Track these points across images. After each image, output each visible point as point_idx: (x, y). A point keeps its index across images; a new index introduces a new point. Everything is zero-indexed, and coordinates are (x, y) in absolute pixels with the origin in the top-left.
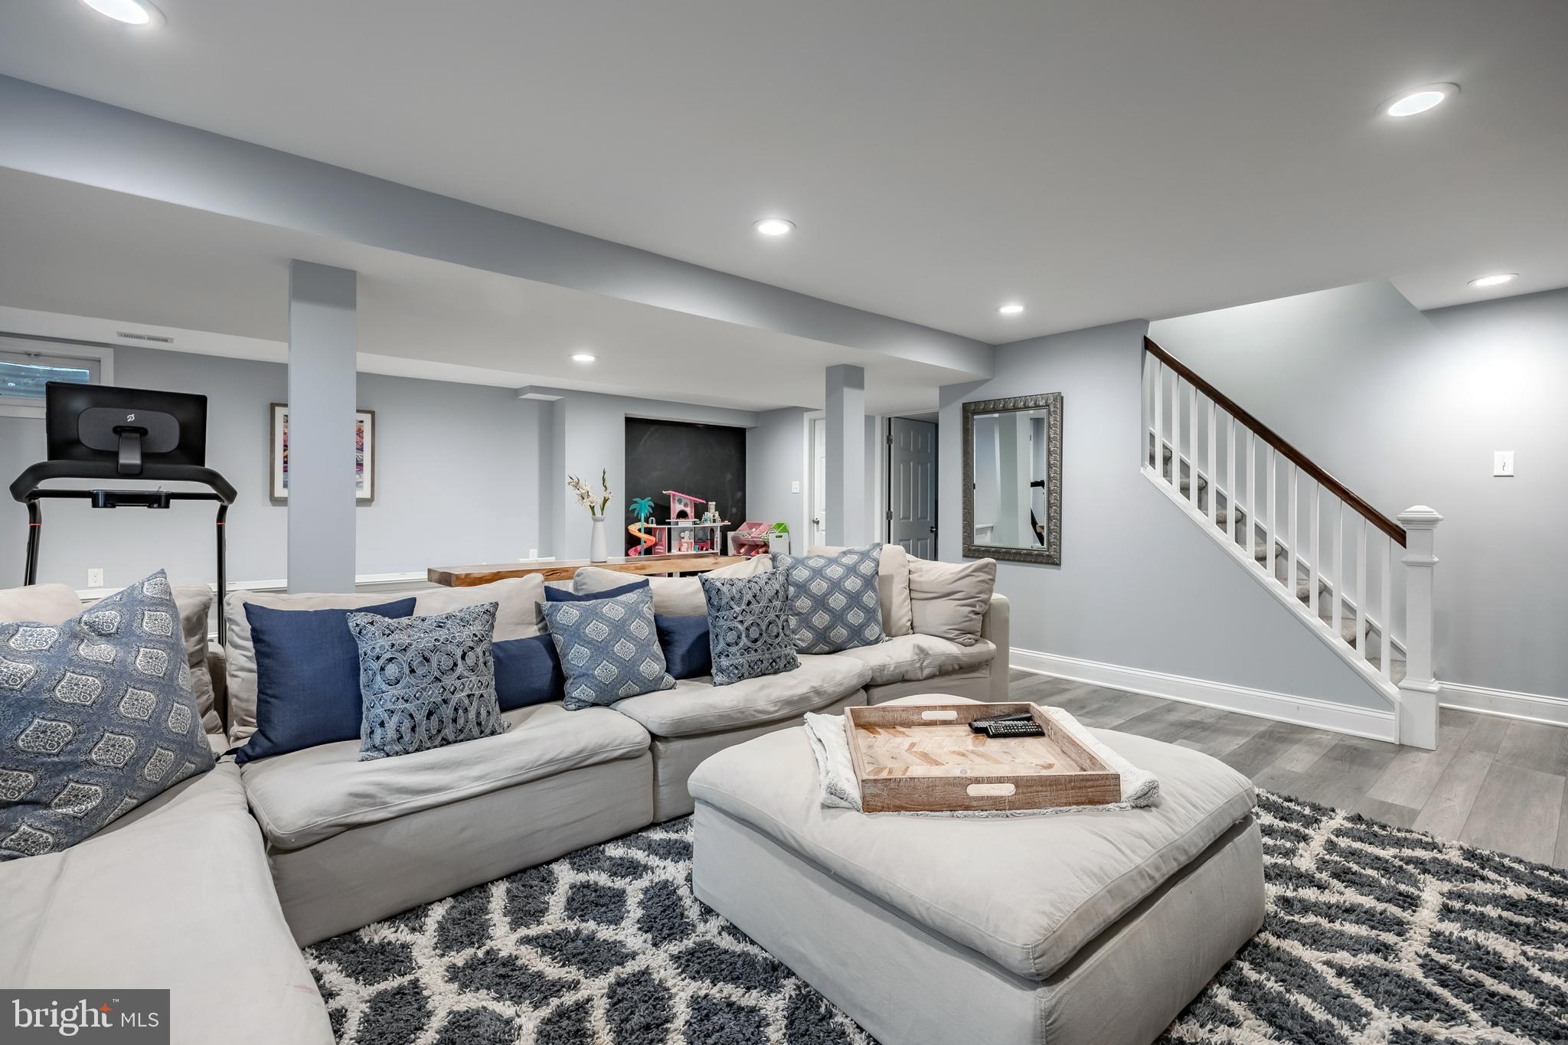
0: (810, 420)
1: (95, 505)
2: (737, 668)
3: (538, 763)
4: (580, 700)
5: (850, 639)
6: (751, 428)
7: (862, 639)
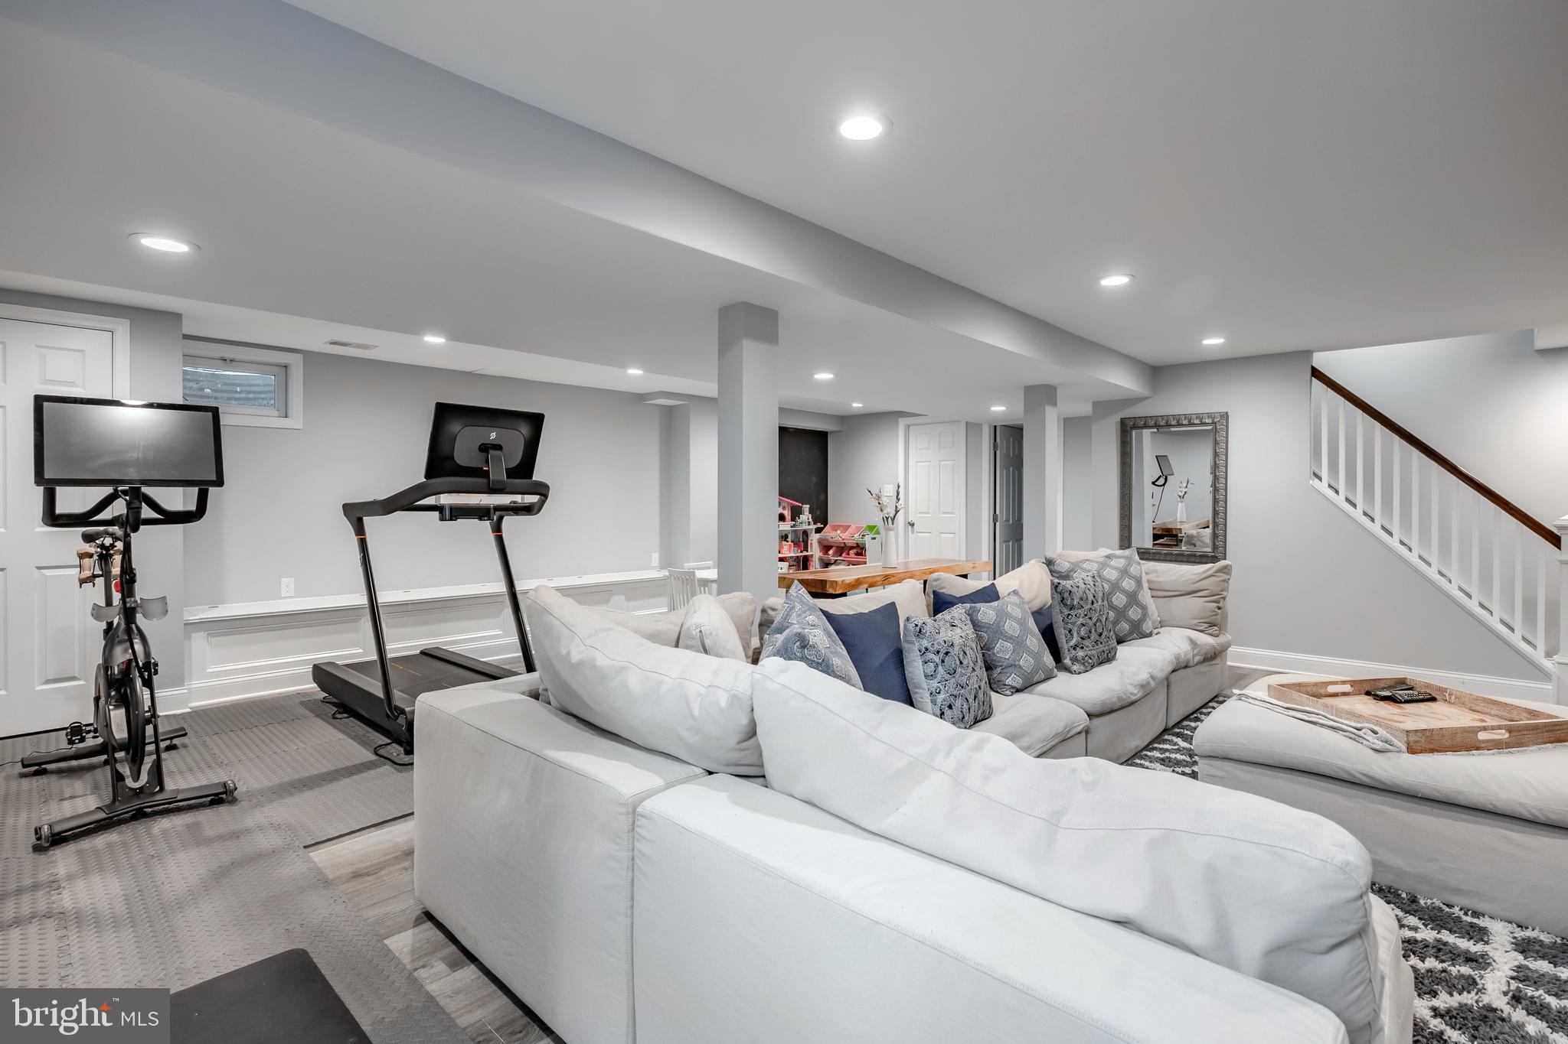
0: (905, 426)
1: (442, 519)
2: (1091, 659)
3: (1051, 736)
4: (1013, 688)
5: (1131, 633)
6: (834, 432)
7: (1140, 632)
